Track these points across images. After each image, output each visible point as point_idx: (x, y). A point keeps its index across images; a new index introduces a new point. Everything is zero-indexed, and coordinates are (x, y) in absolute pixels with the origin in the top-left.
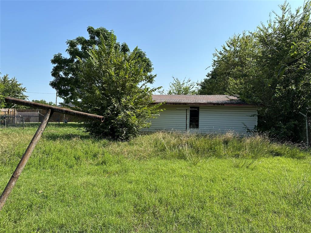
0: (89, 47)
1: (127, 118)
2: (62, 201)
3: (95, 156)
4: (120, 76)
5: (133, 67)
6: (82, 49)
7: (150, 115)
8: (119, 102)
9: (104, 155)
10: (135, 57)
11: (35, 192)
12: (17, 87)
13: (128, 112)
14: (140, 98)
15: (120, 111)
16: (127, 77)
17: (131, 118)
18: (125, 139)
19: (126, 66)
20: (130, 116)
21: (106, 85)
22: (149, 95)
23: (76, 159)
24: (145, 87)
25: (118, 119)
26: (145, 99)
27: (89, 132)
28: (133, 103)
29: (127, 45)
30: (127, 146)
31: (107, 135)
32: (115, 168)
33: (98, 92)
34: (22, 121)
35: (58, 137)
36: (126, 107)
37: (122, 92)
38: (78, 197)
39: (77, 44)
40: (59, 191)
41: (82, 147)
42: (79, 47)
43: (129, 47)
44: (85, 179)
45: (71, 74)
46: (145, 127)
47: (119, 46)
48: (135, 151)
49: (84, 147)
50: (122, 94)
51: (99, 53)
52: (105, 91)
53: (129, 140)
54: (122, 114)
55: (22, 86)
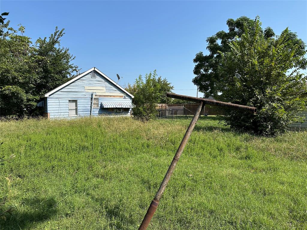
0: (229, 40)
1: (273, 111)
2: (210, 188)
3: (238, 149)
4: (265, 64)
5: (280, 52)
6: (221, 43)
7: (304, 107)
8: (263, 93)
9: (247, 149)
10: (284, 41)
11: (187, 175)
12: (167, 86)
13: (274, 104)
14: (290, 87)
15: (264, 103)
16: (273, 64)
17: (277, 111)
18: (270, 135)
19: (272, 51)
20: (276, 109)
21: (248, 76)
22: (302, 84)
23: (219, 150)
24: (297, 74)
25: (261, 112)
26: (296, 88)
27: (230, 126)
28: (280, 93)
29: (272, 30)
30: (274, 143)
31: (249, 130)
32: (260, 164)
33: (238, 84)
34: (172, 114)
35: (201, 128)
36: (271, 99)
37: (267, 81)
38: (224, 187)
39: (217, 39)
40: (206, 178)
41: (223, 139)
42: (219, 42)
43: (274, 31)
44: (230, 171)
45: (211, 69)
46: (297, 122)
47: (262, 32)
48: (284, 149)
49: (226, 139)
50: (266, 84)
51: (241, 44)
52: (247, 82)
53: (275, 135)
54: (267, 107)
55: (171, 85)
